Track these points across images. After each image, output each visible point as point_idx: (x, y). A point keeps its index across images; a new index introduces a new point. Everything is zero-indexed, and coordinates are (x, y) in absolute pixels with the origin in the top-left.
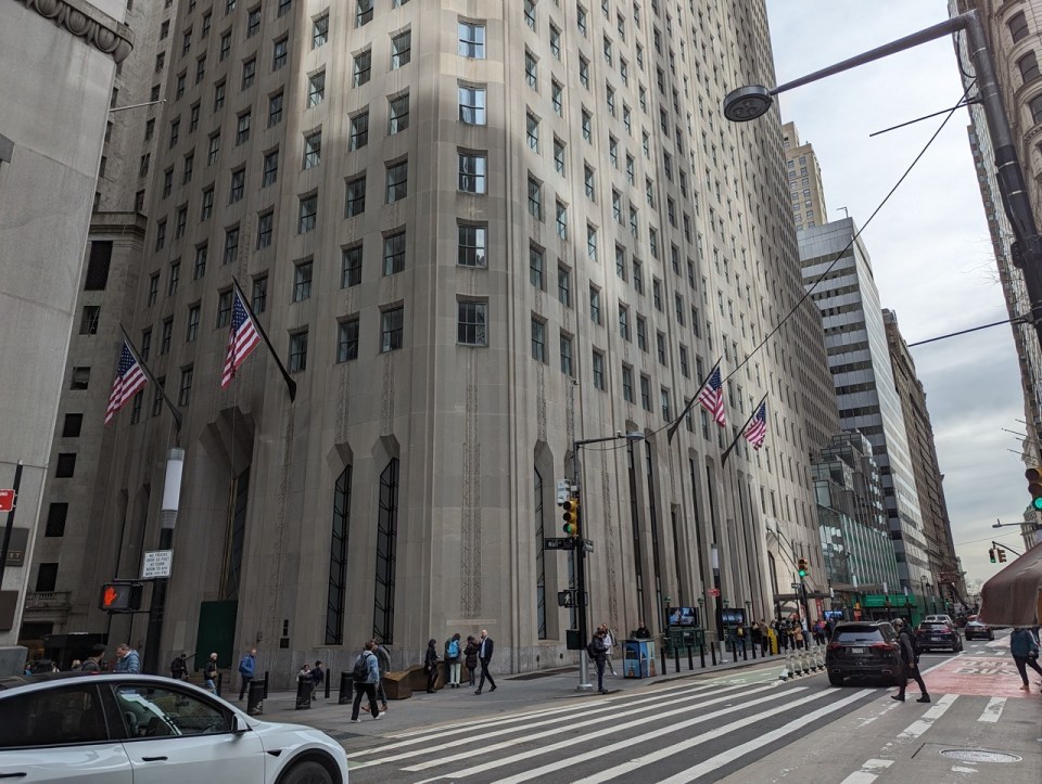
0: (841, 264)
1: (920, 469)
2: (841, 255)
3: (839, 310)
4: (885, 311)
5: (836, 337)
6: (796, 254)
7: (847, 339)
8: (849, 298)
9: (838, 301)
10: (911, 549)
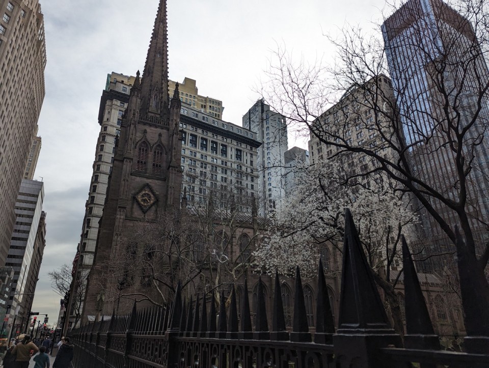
0: (32, 199)
1: (35, 256)
2: (33, 196)
3: (23, 216)
4: (43, 212)
5: (19, 226)
6: (18, 189)
7: (22, 228)
8: (29, 213)
9: (25, 212)
10: (14, 304)
